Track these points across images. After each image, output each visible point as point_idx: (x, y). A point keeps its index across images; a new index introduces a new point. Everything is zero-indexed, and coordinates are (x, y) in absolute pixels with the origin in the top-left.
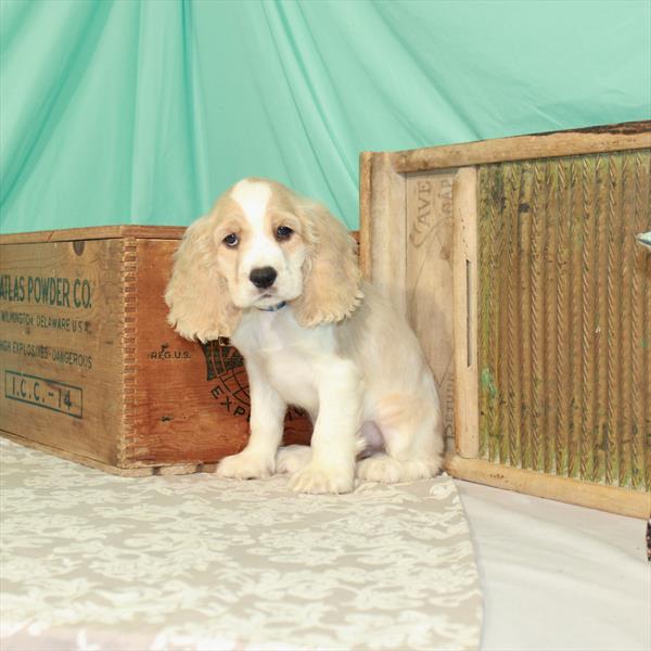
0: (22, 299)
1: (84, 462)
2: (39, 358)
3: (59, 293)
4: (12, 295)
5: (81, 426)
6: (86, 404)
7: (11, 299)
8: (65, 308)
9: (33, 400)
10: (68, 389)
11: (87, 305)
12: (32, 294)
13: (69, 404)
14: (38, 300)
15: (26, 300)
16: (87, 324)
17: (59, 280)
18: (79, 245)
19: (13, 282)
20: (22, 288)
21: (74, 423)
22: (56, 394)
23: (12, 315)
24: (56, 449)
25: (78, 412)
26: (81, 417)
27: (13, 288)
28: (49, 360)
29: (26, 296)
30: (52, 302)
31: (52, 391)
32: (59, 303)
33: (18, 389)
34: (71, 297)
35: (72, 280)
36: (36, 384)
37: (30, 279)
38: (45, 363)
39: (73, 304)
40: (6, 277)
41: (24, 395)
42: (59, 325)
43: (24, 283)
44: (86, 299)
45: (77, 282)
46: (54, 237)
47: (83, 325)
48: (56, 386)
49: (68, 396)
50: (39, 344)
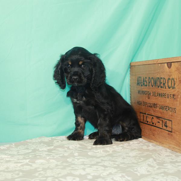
0: (146, 86)
1: (173, 149)
2: (154, 108)
3: (161, 83)
4: (142, 84)
5: (172, 135)
6: (174, 127)
7: (141, 85)
8: (164, 89)
9: (151, 124)
10: (166, 120)
11: (173, 88)
12: (150, 84)
13: (166, 126)
14: (152, 86)
15: (148, 86)
16: (174, 95)
17: (161, 78)
18: (169, 64)
19: (142, 79)
20: (146, 81)
21: (169, 134)
22: (161, 122)
23: (142, 92)
24: (161, 143)
25: (170, 130)
26: (171, 132)
27: (142, 82)
28: (158, 109)
29: (148, 85)
30: (158, 87)
31: (159, 121)
32: (161, 87)
33: (145, 119)
34: (166, 85)
35: (167, 78)
36: (153, 118)
37: (149, 78)
38: (156, 110)
39: (167, 87)
40: (140, 77)
41: (148, 122)
42: (162, 96)
43: (147, 80)
44: (173, 85)
45: (169, 79)
46: (159, 62)
47: (172, 96)
48: (161, 119)
49: (166, 123)
50: (153, 103)
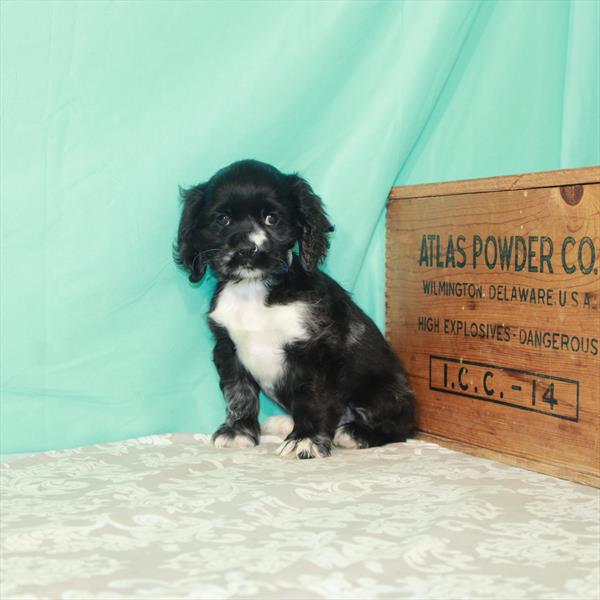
0: (461, 265)
1: (579, 479)
2: (495, 341)
3: (532, 255)
4: (443, 259)
5: (577, 431)
6: (586, 402)
7: (440, 265)
8: (545, 276)
9: (482, 394)
10: (550, 381)
11: (588, 271)
12: (481, 259)
13: (553, 402)
14: (491, 266)
15: (469, 267)
16: (588, 296)
17: (532, 239)
18: (573, 193)
19: (444, 244)
20: (460, 250)
21: (562, 428)
22: (527, 388)
23: (443, 286)
25: (572, 413)
26: (576, 420)
27: (443, 251)
28: (514, 343)
29: (470, 260)
30: (519, 268)
31: (518, 383)
32: (532, 269)
33: (453, 378)
34: (556, 260)
35: (557, 237)
36: (488, 374)
37: (476, 238)
38: (504, 347)
39: (559, 269)
40: (432, 237)
41: (465, 387)
42: (533, 298)
43: (467, 245)
44: (586, 261)
45: (570, 240)
46: (523, 183)
47: (580, 299)
48: (525, 377)
49: (551, 389)
50: (494, 322)
